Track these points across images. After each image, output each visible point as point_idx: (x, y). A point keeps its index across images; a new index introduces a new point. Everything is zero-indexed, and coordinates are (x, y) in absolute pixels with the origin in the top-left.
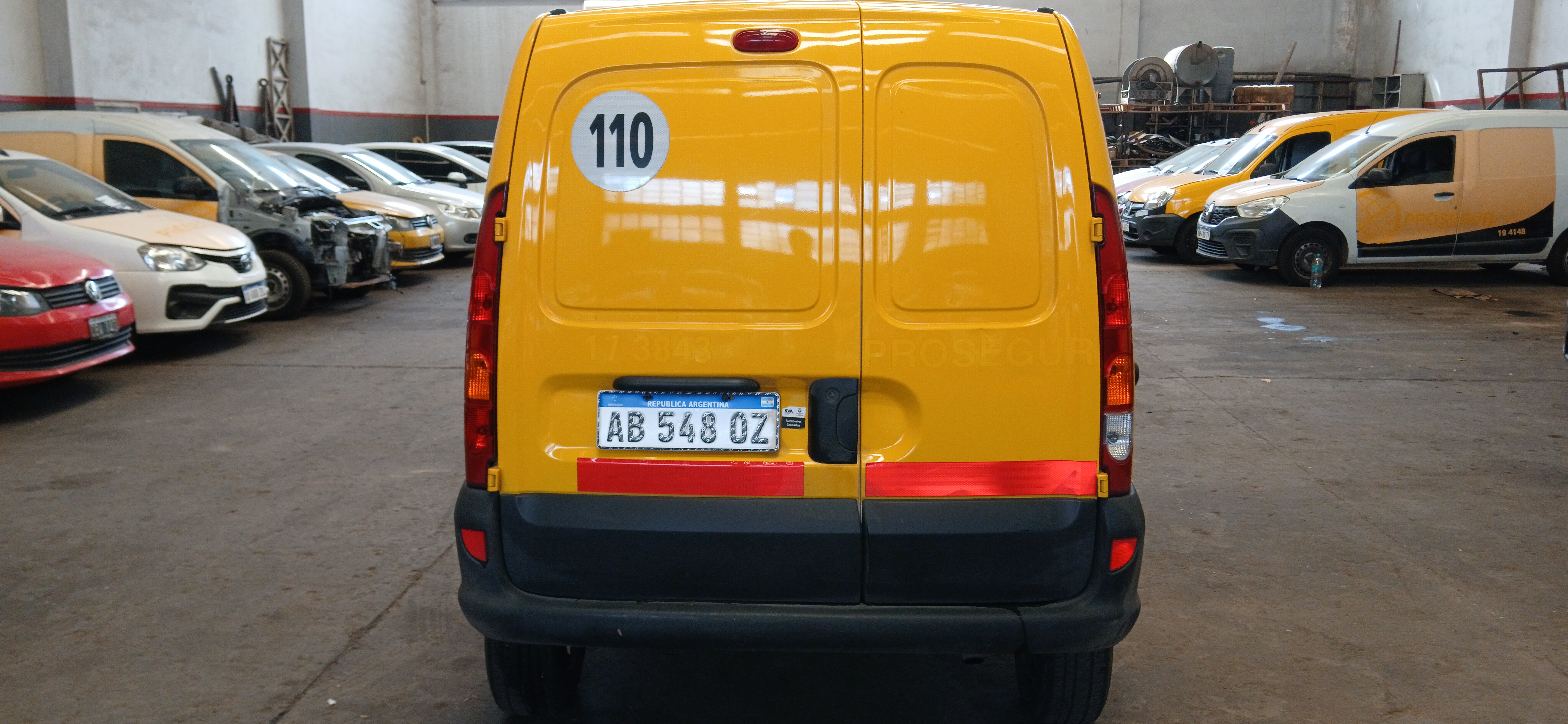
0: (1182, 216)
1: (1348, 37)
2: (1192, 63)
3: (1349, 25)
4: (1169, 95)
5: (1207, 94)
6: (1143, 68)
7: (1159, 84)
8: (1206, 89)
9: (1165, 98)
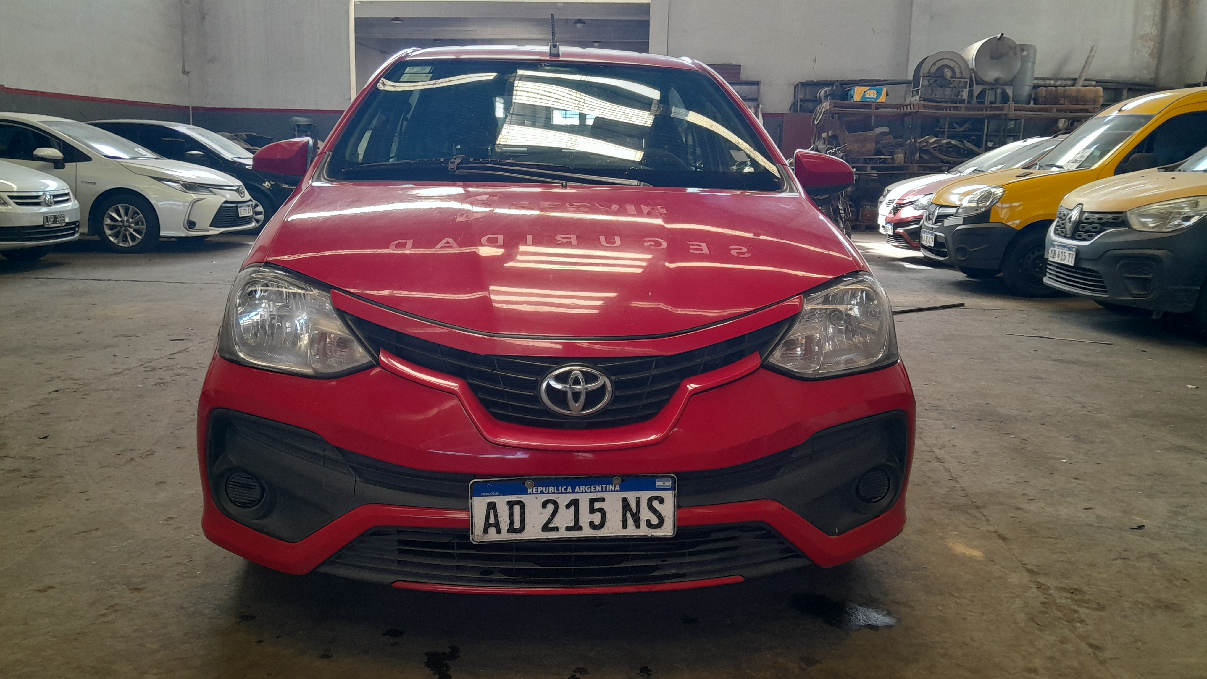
0: (1014, 226)
1: (1151, 44)
2: (992, 58)
3: (1153, 31)
4: (965, 94)
5: (1007, 93)
6: (936, 63)
7: (954, 81)
8: (1005, 87)
9: (960, 97)
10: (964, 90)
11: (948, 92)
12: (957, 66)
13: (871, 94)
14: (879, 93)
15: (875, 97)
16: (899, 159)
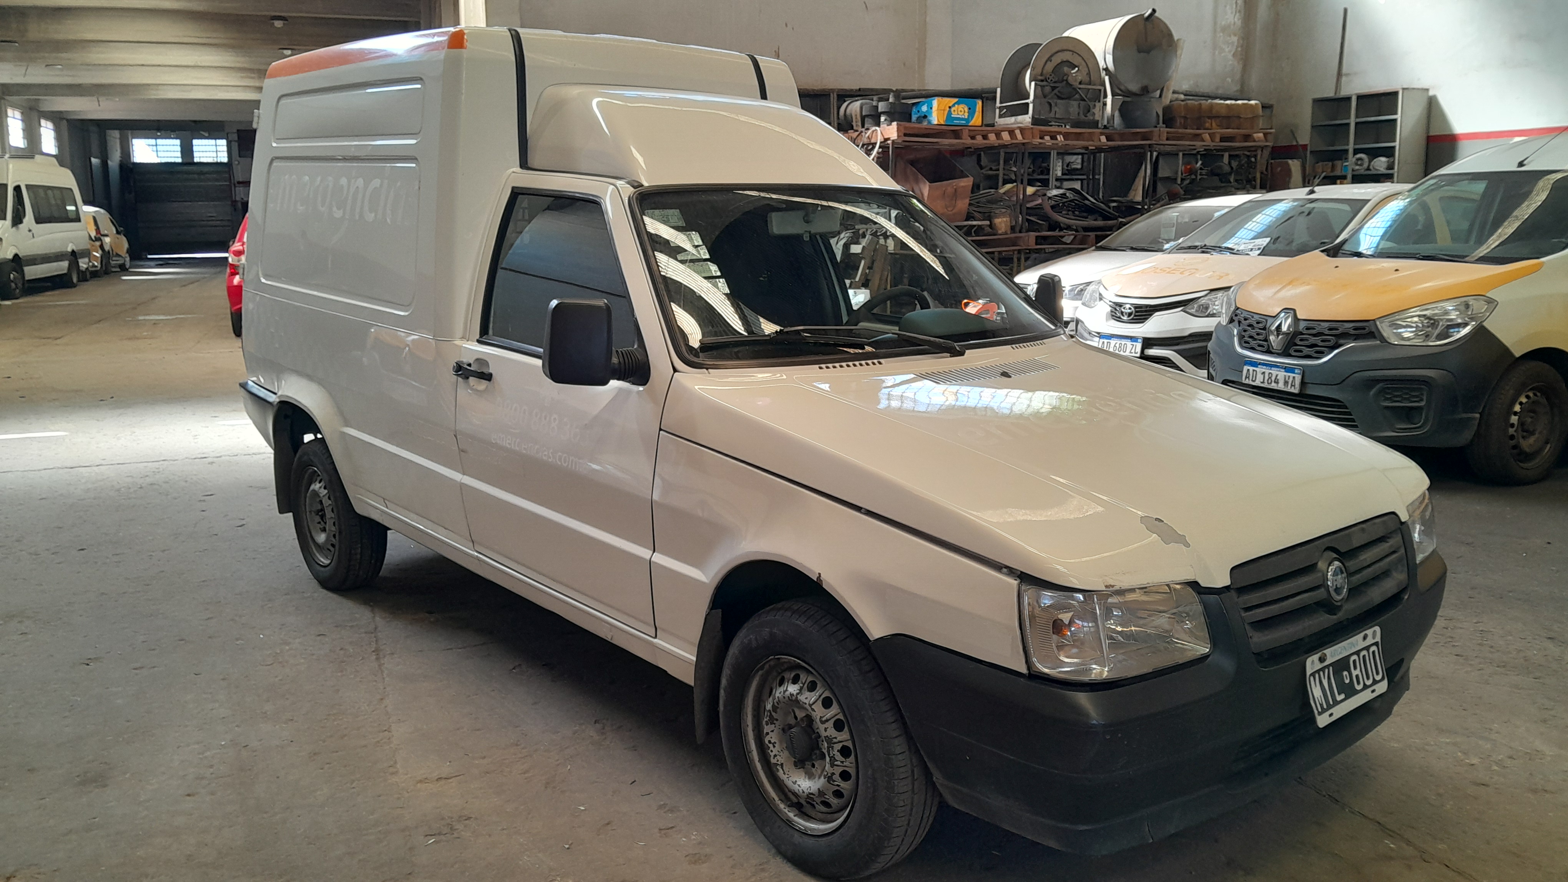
2: (1139, 51)
3: (1236, 20)
4: (1098, 113)
6: (1053, 58)
7: (1079, 88)
9: (1091, 118)
10: (1097, 105)
11: (1074, 107)
12: (1083, 62)
13: (960, 112)
14: (971, 112)
15: (966, 117)
16: (1003, 225)
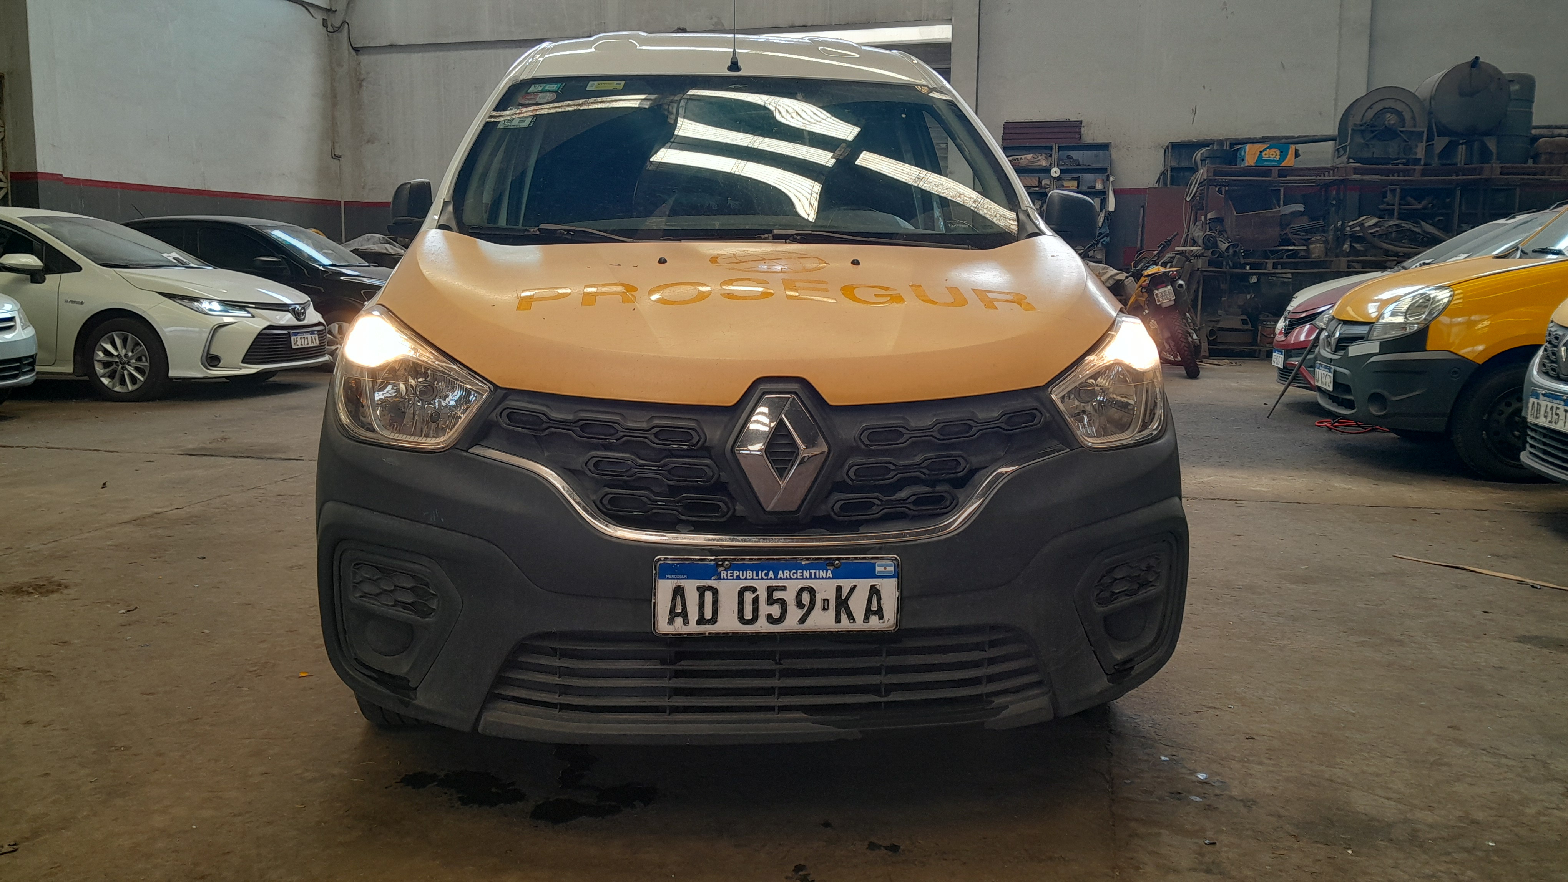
0: (1471, 357)
2: (1461, 95)
4: (1420, 151)
5: (1488, 148)
6: (1374, 106)
7: (1401, 131)
8: (1486, 139)
9: (1412, 156)
10: (1420, 145)
11: (1393, 148)
12: (1408, 109)
13: (1273, 155)
14: (1284, 154)
15: (1278, 159)
16: (1317, 250)
